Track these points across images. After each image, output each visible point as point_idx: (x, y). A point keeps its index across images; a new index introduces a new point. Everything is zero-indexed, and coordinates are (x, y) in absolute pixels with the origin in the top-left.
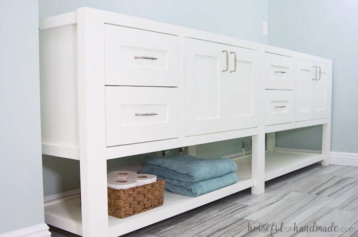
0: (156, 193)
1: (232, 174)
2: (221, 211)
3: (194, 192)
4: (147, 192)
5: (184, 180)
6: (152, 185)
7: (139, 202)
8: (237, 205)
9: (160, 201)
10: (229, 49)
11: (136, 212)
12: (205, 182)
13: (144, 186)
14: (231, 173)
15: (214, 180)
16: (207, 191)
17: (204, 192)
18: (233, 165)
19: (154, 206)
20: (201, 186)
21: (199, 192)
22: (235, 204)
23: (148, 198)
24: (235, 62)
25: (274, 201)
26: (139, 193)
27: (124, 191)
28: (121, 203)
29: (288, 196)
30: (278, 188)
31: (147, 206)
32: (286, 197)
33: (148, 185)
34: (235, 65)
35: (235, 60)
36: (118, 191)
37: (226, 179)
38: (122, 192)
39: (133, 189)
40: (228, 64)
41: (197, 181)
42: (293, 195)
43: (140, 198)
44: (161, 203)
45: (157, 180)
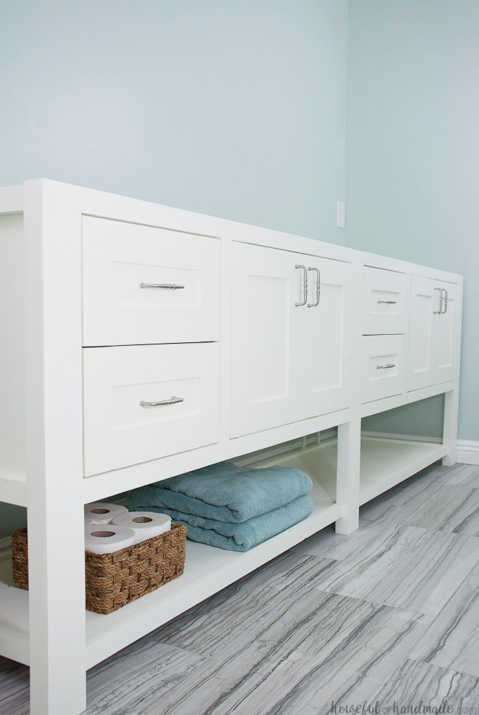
0: (172, 553)
1: (304, 498)
2: (288, 575)
3: (239, 542)
4: (154, 553)
5: (219, 518)
6: (164, 537)
7: (139, 575)
8: (317, 560)
9: (179, 567)
10: (308, 262)
11: (133, 595)
12: (258, 521)
13: (149, 543)
14: (301, 496)
15: (274, 514)
16: (263, 538)
17: (258, 540)
18: (306, 482)
19: (167, 578)
20: (253, 529)
21: (250, 542)
22: (312, 558)
23: (157, 565)
24: (318, 288)
25: (382, 548)
26: (139, 557)
27: (111, 557)
28: (106, 582)
29: (404, 535)
30: (380, 517)
31: (153, 581)
32: (402, 540)
33: (156, 539)
34: (318, 294)
35: (318, 282)
36: (99, 557)
37: (296, 511)
38: (107, 560)
39: (129, 551)
40: (306, 293)
41: (245, 520)
42: (411, 533)
43: (142, 567)
44: (179, 570)
45: (173, 527)
